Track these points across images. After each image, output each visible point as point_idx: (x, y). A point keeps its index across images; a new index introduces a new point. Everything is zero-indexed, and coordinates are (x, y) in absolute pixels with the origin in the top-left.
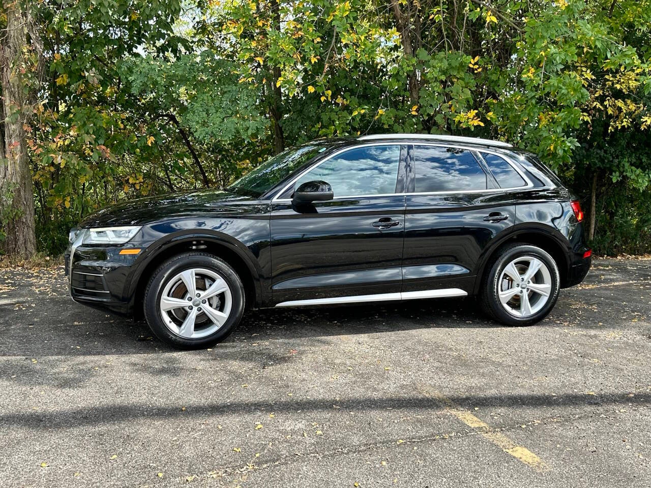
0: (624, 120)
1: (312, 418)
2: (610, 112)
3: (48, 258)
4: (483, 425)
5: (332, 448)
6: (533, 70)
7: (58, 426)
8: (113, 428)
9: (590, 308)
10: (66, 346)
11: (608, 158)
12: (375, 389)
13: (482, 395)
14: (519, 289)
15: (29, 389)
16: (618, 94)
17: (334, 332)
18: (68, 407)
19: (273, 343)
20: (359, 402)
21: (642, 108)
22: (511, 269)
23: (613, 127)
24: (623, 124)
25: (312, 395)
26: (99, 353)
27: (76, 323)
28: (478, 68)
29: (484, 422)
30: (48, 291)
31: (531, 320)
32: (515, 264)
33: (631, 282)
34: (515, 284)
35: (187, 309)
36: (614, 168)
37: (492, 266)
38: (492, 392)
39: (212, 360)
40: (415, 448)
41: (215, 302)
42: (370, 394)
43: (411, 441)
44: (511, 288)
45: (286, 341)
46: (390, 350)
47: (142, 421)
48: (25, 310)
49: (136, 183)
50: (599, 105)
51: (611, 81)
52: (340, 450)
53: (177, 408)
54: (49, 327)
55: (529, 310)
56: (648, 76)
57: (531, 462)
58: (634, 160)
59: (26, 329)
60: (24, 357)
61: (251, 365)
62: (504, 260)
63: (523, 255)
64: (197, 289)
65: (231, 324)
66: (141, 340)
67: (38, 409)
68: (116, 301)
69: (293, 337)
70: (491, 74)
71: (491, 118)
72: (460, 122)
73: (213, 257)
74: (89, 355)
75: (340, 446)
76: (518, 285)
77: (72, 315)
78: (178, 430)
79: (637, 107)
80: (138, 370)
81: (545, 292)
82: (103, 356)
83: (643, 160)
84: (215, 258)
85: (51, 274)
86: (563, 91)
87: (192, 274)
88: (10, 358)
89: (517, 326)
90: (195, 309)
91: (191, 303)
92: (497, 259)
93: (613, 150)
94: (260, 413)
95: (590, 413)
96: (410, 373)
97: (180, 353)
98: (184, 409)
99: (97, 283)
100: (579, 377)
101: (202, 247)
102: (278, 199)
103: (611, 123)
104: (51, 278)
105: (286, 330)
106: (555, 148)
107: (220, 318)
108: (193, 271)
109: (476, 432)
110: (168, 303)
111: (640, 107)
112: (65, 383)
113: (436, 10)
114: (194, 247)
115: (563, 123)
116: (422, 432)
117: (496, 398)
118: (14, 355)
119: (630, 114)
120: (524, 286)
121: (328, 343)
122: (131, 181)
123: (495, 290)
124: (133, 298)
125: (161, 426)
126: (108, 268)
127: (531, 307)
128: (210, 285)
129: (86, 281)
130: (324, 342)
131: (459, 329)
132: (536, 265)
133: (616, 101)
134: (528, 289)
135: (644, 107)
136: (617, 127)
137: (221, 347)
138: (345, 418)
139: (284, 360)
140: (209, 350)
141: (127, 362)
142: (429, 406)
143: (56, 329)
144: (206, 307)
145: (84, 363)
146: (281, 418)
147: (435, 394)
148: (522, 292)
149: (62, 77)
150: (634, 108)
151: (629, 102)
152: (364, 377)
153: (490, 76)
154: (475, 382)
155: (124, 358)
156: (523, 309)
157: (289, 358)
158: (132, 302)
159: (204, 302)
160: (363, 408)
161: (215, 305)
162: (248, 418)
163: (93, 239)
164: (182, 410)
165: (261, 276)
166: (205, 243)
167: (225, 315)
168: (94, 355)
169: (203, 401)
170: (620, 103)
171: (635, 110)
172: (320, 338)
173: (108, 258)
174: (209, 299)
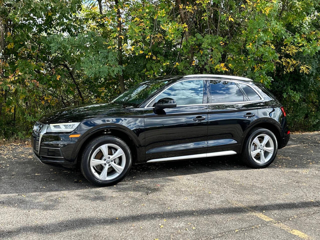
0: (291, 68)
1: (186, 221)
2: (284, 64)
3: (4, 140)
4: (271, 220)
5: (204, 236)
6: (251, 44)
7: (53, 231)
8: (85, 231)
9: (287, 158)
10: (37, 187)
11: (280, 87)
12: (209, 204)
13: (262, 204)
14: (260, 150)
15: (27, 211)
16: (287, 56)
17: (173, 174)
18: (54, 220)
19: (146, 181)
20: (205, 211)
21: (299, 63)
22: (256, 140)
23: (285, 71)
24: (290, 70)
25: (180, 208)
26: (57, 190)
27: (36, 174)
28: (222, 43)
29: (271, 218)
30: (12, 158)
31: (265, 165)
32: (258, 138)
33: (298, 145)
34: (258, 147)
35: (103, 165)
36: (283, 91)
37: (248, 139)
38: (266, 203)
39: (119, 191)
40: (246, 234)
41: (117, 161)
42: (208, 206)
43: (242, 230)
44: (256, 150)
45: (152, 180)
46: (205, 182)
47: (98, 226)
48: (5, 168)
49: (48, 100)
50: (279, 61)
51: (284, 50)
52: (209, 237)
53: (113, 218)
54: (23, 177)
55: (264, 160)
56: (305, 47)
57: (304, 237)
58: (292, 87)
59: (10, 178)
60: (17, 194)
61: (140, 193)
62: (253, 136)
63: (262, 134)
64: (109, 154)
65: (125, 172)
66: (76, 182)
67: (39, 223)
68: (68, 162)
69: (154, 178)
70: (230, 46)
71: (231, 67)
72: (217, 69)
73: (116, 138)
74: (52, 191)
75: (208, 235)
76: (259, 148)
77: (32, 170)
78: (120, 230)
79: (297, 62)
80: (82, 199)
81: (271, 151)
82: (60, 192)
83: (296, 87)
84: (118, 138)
85: (8, 148)
86: (266, 54)
87: (106, 147)
88: (9, 195)
89: (259, 168)
90: (107, 165)
91: (105, 162)
92: (250, 135)
93: (282, 82)
94: (158, 219)
95: (317, 211)
96: (222, 194)
97: (100, 188)
98: (117, 218)
99: (55, 153)
100: (302, 193)
101: (109, 132)
102: (147, 107)
103: (285, 70)
104: (9, 150)
105: (149, 174)
106: (263, 81)
107: (120, 169)
108: (107, 145)
109: (270, 223)
110: (94, 162)
111: (298, 62)
112: (46, 208)
113: (205, 14)
114: (105, 133)
115: (266, 70)
116: (244, 225)
117: (270, 206)
118: (11, 193)
119: (293, 65)
120: (262, 149)
121: (173, 180)
122: (45, 99)
123: (249, 151)
124: (76, 159)
125: (110, 229)
126: (62, 145)
127: (265, 158)
128: (115, 152)
129: (49, 152)
130: (171, 180)
131: (233, 171)
132: (267, 138)
133: (287, 59)
134: (263, 150)
135: (300, 62)
136: (288, 71)
137: (121, 184)
138: (203, 219)
139: (155, 190)
140: (114, 186)
141: (74, 194)
142: (240, 211)
143: (27, 178)
144: (113, 164)
145: (51, 196)
146: (170, 221)
147: (240, 205)
148: (261, 151)
149: (11, 44)
150: (295, 63)
151: (292, 60)
152: (201, 198)
153: (229, 47)
154: (255, 197)
155: (72, 193)
156: (261, 160)
157: (158, 189)
158: (75, 162)
159: (112, 161)
160: (209, 214)
161: (117, 163)
162: (153, 222)
163: (52, 129)
164: (117, 219)
165: (140, 146)
166: (111, 130)
167: (122, 168)
168: (55, 191)
169: (125, 214)
170: (288, 60)
171: (296, 63)
172: (167, 178)
173: (61, 139)
174: (114, 160)
